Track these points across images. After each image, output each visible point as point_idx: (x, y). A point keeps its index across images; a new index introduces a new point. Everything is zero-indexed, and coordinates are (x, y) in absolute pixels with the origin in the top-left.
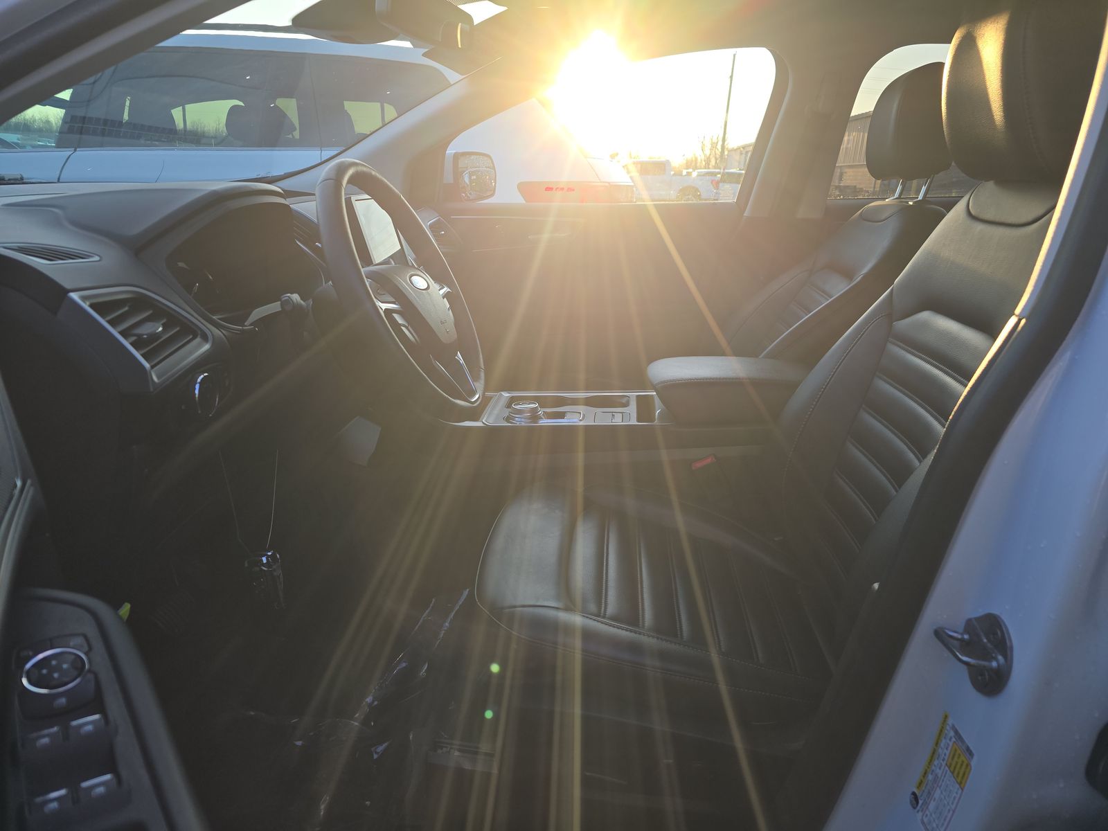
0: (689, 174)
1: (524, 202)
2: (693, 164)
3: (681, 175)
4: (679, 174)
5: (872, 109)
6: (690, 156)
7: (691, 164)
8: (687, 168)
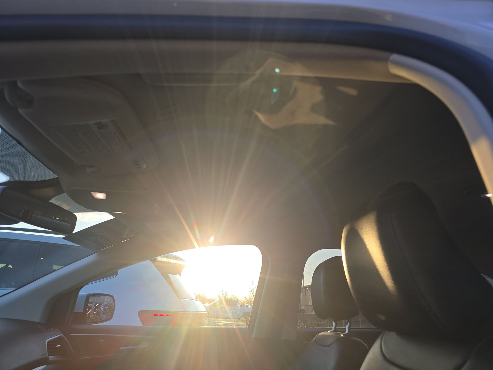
0: (247, 306)
1: (142, 325)
2: (250, 301)
3: (244, 307)
4: (242, 306)
5: (311, 284)
6: (248, 297)
7: (248, 302)
8: (247, 304)
